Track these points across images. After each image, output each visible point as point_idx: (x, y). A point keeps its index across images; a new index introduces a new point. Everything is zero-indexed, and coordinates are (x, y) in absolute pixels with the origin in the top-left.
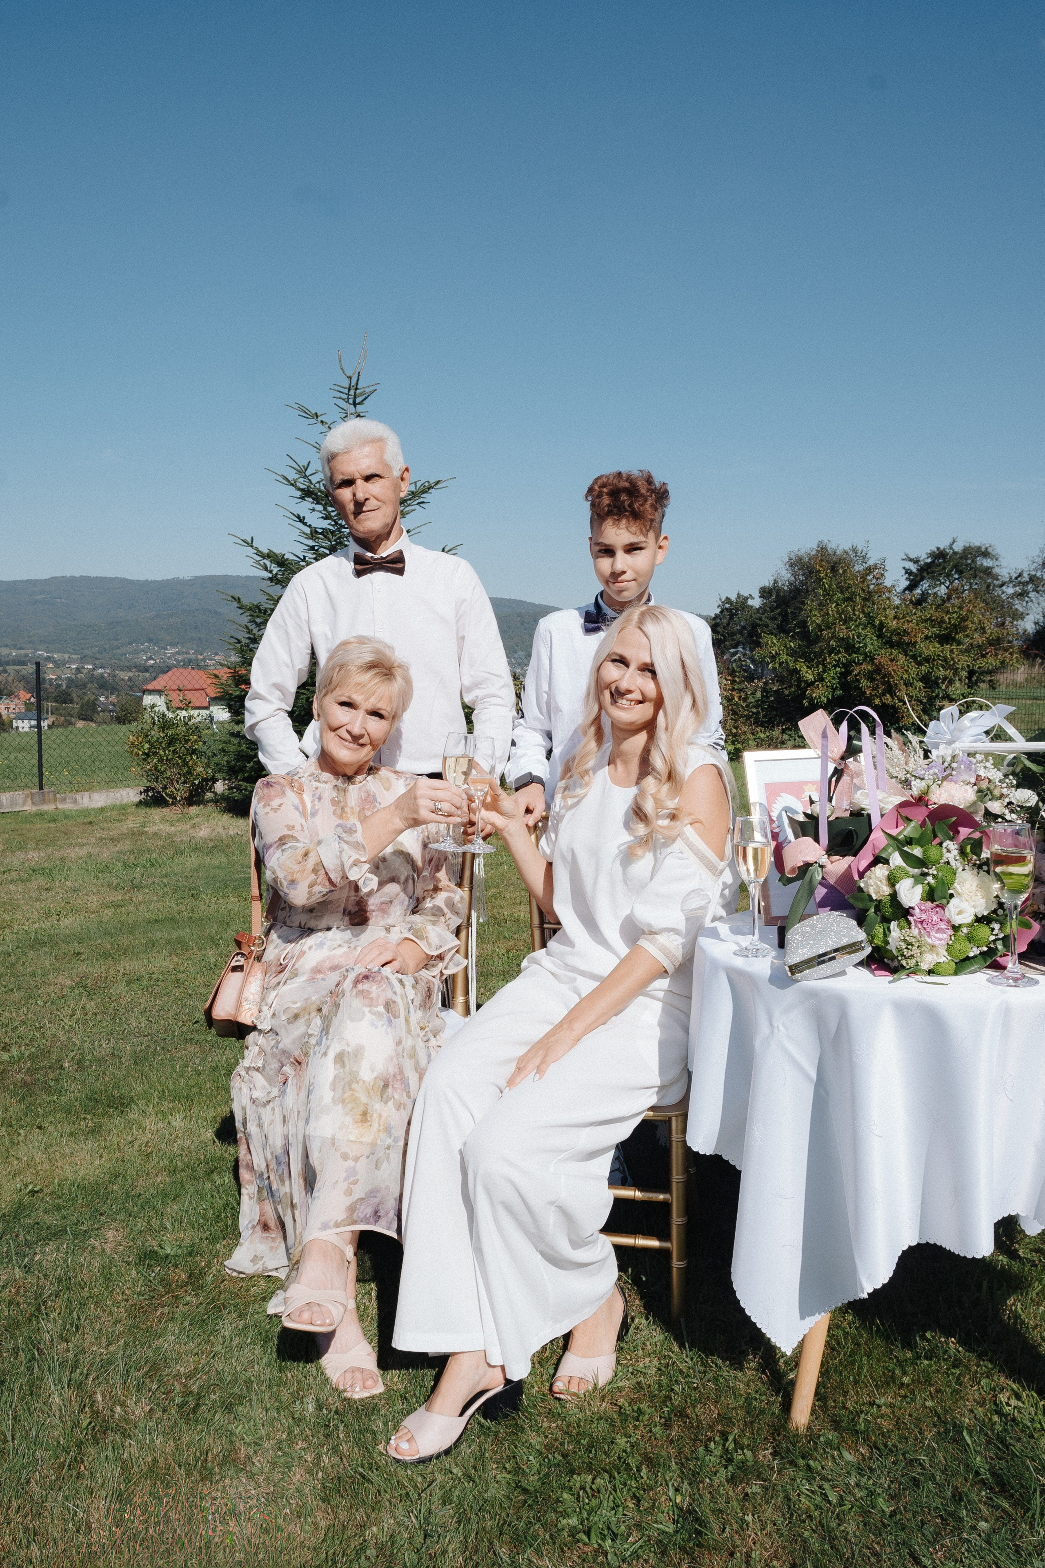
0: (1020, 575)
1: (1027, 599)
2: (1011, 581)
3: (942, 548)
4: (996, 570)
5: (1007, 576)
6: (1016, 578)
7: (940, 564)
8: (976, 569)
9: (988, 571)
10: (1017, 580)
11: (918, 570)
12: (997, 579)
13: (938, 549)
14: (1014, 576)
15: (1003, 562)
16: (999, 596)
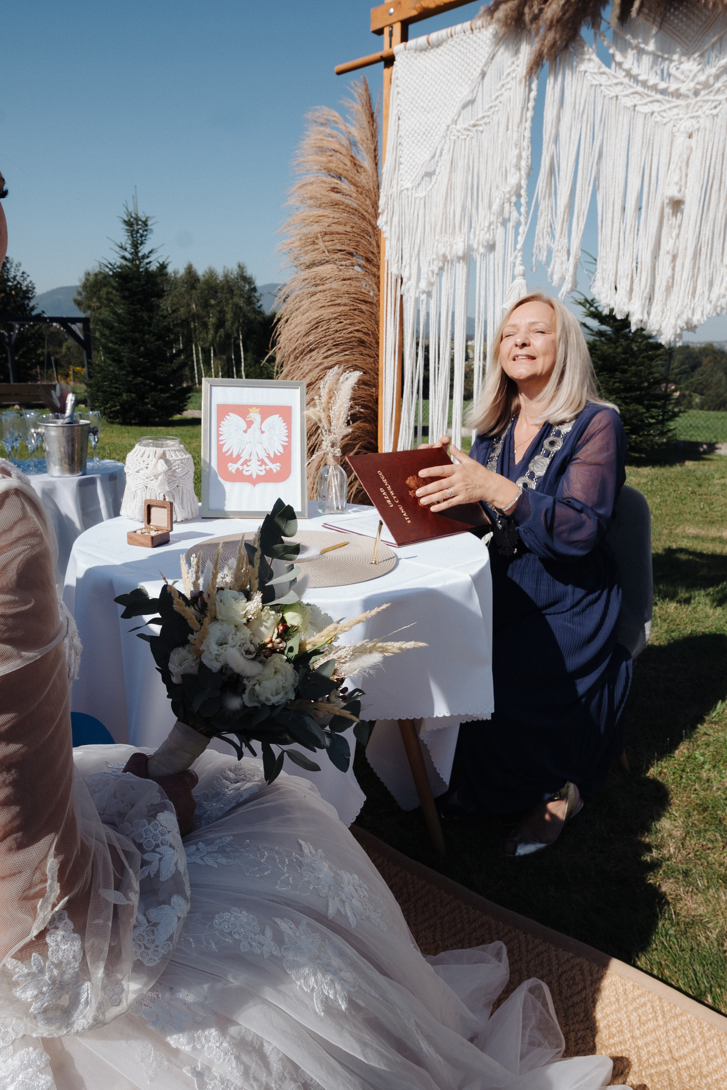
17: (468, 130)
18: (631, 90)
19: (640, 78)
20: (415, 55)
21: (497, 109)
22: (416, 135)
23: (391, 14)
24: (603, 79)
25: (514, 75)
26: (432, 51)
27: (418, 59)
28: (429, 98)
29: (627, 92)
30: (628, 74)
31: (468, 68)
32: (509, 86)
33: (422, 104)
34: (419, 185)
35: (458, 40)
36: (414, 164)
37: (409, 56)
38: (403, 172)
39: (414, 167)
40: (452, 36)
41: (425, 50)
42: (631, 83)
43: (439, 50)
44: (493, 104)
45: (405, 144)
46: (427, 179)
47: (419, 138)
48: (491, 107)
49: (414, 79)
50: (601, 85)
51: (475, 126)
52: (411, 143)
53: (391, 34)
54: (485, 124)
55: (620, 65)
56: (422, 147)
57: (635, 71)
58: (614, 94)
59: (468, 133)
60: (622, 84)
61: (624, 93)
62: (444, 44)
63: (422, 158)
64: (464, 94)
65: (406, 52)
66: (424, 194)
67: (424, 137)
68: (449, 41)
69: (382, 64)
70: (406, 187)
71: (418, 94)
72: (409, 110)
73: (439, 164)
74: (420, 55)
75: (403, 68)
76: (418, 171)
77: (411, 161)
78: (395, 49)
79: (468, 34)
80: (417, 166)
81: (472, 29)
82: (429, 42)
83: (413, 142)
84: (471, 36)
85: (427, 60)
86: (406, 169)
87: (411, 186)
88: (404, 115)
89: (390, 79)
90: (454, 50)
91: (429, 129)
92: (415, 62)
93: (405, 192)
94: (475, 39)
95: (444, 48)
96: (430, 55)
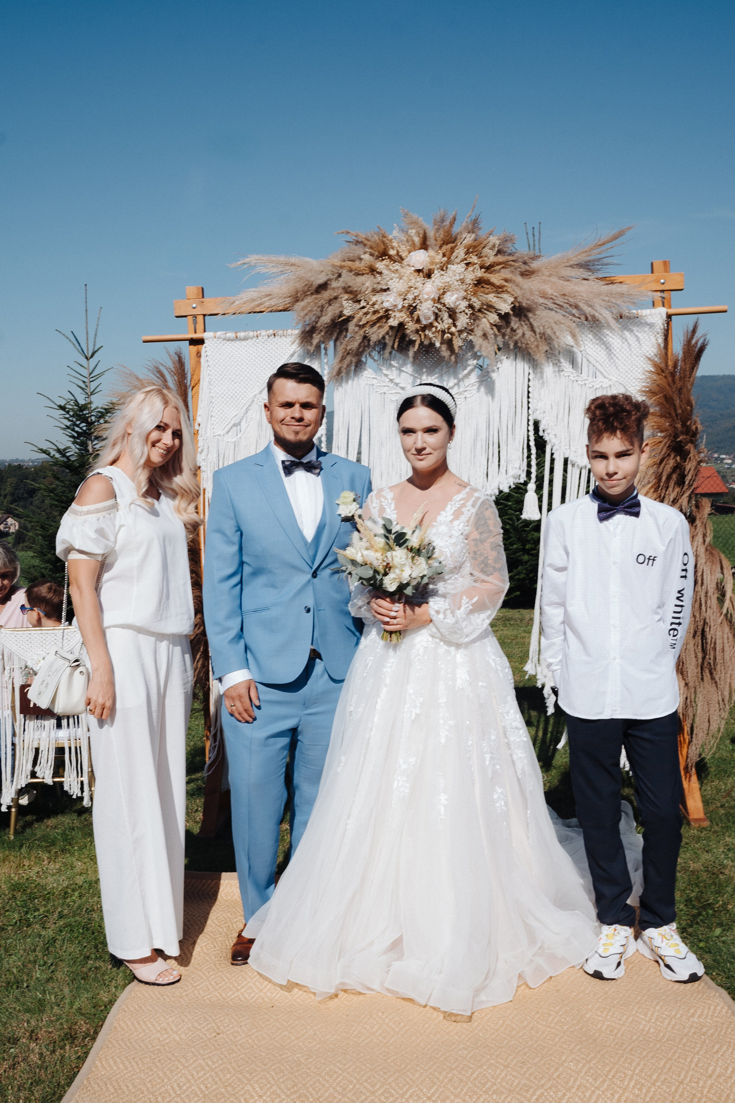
18: (394, 391)
19: (401, 385)
20: (223, 342)
22: (225, 397)
23: (194, 308)
24: (375, 382)
26: (238, 342)
27: (225, 345)
28: (236, 373)
30: (391, 380)
31: (271, 359)
33: (230, 376)
34: (228, 432)
35: (263, 340)
36: (224, 418)
37: (218, 342)
38: (215, 423)
39: (224, 420)
40: (257, 337)
41: (232, 340)
42: (394, 387)
43: (244, 343)
45: (216, 403)
46: (234, 428)
47: (227, 399)
49: (223, 358)
50: (373, 385)
52: (220, 402)
53: (195, 323)
55: (386, 375)
56: (230, 406)
57: (397, 381)
60: (388, 386)
62: (249, 340)
63: (231, 414)
65: (215, 340)
66: (234, 440)
67: (232, 399)
68: (254, 339)
69: (188, 342)
70: (218, 434)
71: (227, 370)
72: (219, 379)
73: (244, 419)
74: (228, 343)
75: (212, 350)
76: (227, 423)
77: (221, 415)
78: (205, 335)
79: (271, 338)
80: (226, 419)
81: (274, 335)
82: (237, 337)
83: (223, 402)
84: (274, 339)
85: (233, 347)
86: (217, 421)
87: (222, 433)
88: (214, 382)
89: (199, 355)
90: (258, 345)
91: (236, 394)
92: (223, 347)
93: (217, 437)
94: (277, 342)
95: (250, 342)
96: (235, 344)
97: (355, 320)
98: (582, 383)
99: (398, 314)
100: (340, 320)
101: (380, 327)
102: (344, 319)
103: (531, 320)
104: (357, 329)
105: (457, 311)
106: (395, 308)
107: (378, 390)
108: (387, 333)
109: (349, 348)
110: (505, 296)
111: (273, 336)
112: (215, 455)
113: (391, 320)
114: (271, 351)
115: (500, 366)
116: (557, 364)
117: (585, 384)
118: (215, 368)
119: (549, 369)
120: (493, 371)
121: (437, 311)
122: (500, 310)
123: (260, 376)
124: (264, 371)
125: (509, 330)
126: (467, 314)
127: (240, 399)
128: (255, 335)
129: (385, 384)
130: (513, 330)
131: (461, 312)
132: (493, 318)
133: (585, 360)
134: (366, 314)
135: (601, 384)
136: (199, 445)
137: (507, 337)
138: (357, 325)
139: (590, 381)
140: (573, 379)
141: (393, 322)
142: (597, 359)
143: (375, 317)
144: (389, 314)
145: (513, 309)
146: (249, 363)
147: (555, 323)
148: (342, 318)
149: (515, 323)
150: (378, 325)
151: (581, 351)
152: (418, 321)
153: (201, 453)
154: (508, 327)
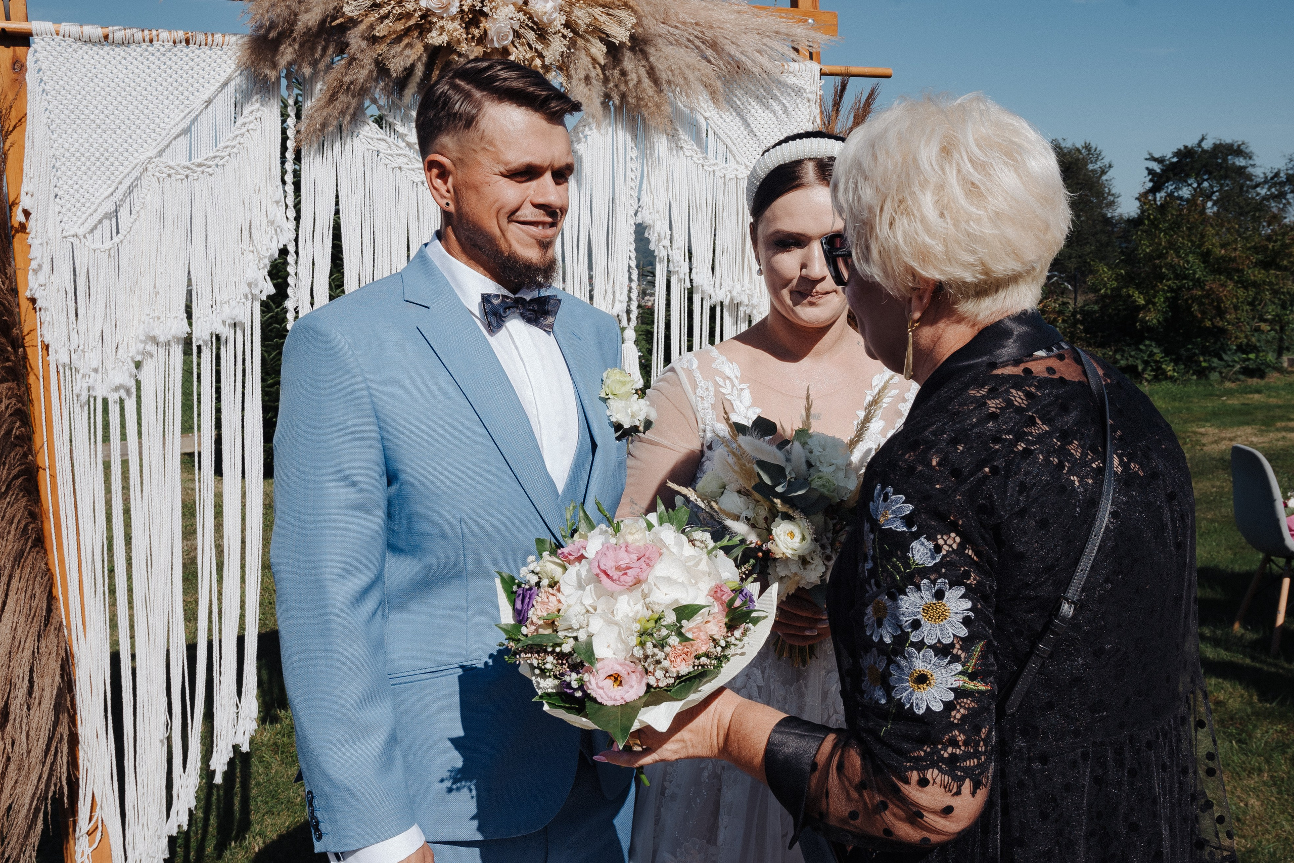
0: (1277, 175)
1: (1284, 201)
2: (1265, 182)
3: (1190, 146)
4: (1250, 170)
5: (1262, 175)
6: (1272, 178)
7: (1187, 164)
8: (1227, 169)
9: (1241, 170)
10: (1273, 180)
11: (1162, 170)
12: (1251, 180)
13: (1186, 147)
14: (1270, 175)
15: (1257, 161)
16: (1253, 198)
17: (188, 168)
20: (75, 46)
21: (235, 150)
22: (83, 159)
24: (382, 146)
25: (258, 115)
26: (106, 48)
27: (80, 52)
28: (106, 112)
29: (413, 167)
31: (181, 89)
32: (251, 126)
33: (92, 117)
34: (92, 231)
35: (162, 49)
36: (82, 200)
37: (63, 44)
38: (64, 210)
39: (83, 205)
40: (151, 41)
41: (94, 44)
43: (120, 51)
44: (228, 143)
45: (63, 168)
46: (106, 223)
47: (88, 163)
48: (227, 147)
49: (76, 79)
50: (378, 151)
51: (200, 165)
52: (74, 169)
54: (217, 166)
56: (95, 177)
58: (396, 165)
59: (188, 172)
60: (405, 156)
61: (410, 166)
62: (133, 46)
63: (97, 195)
64: (176, 120)
65: (58, 39)
66: (108, 244)
67: (98, 164)
68: (144, 46)
70: (72, 232)
71: (85, 102)
72: (68, 121)
73: (127, 205)
74: (85, 48)
75: (51, 58)
76: (91, 211)
77: (77, 196)
78: (35, 26)
79: (179, 46)
80: (88, 205)
81: (187, 42)
82: (106, 37)
83: (79, 168)
84: (185, 50)
85: (96, 57)
86: (68, 206)
87: (81, 232)
88: (58, 126)
89: (19, 66)
90: (152, 58)
91: (107, 154)
92: (75, 56)
93: (72, 239)
94: (191, 55)
95: (134, 51)
96: (101, 52)
97: (363, 27)
98: (710, 169)
99: (450, 26)
100: (333, 24)
101: (410, 45)
102: (341, 24)
103: (652, 59)
104: (364, 44)
105: (551, 30)
106: (443, 12)
107: (387, 161)
108: (419, 59)
109: (347, 79)
110: (623, 14)
111: (184, 43)
112: (69, 276)
113: (434, 33)
114: (180, 72)
115: (589, 133)
116: (673, 137)
117: (714, 171)
118: (59, 97)
119: (661, 144)
120: (579, 141)
121: (517, 27)
122: (615, 37)
123: (157, 120)
124: (166, 111)
125: (616, 72)
126: (564, 36)
127: (116, 164)
128: (147, 39)
129: (400, 152)
130: (624, 73)
131: (555, 33)
132: (598, 50)
133: (711, 133)
134: (383, 18)
135: (736, 172)
136: (31, 256)
137: (611, 85)
138: (364, 38)
139: (721, 167)
140: (698, 162)
141: (436, 38)
142: (729, 133)
143: (400, 26)
144: (431, 23)
145: (632, 37)
146: (134, 93)
147: (688, 67)
148: (338, 22)
149: (629, 62)
150: (406, 41)
151: (706, 119)
152: (482, 40)
153: (35, 271)
154: (614, 68)
